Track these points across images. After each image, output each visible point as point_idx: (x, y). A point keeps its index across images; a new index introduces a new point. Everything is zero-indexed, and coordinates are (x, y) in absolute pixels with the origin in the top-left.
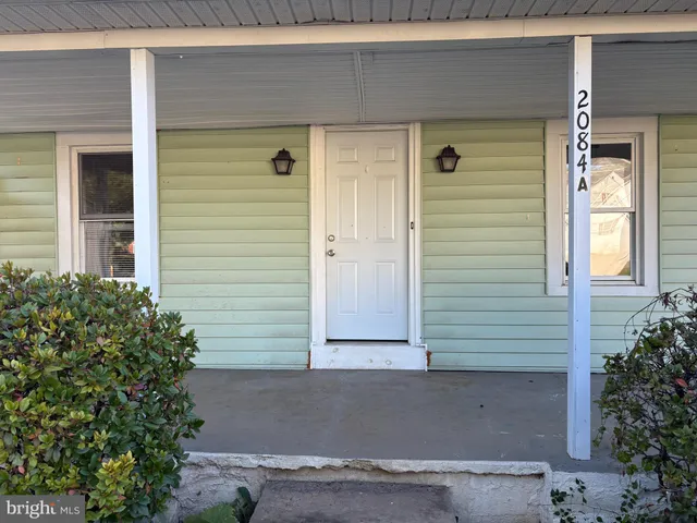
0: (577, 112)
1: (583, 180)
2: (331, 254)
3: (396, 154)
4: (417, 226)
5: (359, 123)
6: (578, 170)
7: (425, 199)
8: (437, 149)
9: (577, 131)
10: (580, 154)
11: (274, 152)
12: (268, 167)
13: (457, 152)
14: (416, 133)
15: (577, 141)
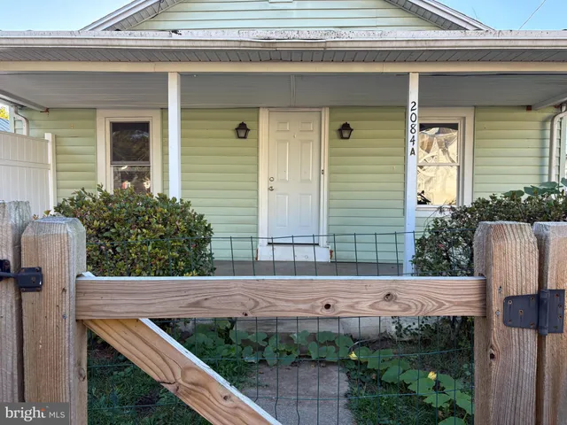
0: (410, 113)
1: (413, 149)
2: (271, 189)
3: (313, 126)
4: (326, 172)
5: (290, 107)
6: (410, 144)
7: (331, 155)
8: (338, 125)
9: (410, 123)
10: (412, 135)
11: (236, 124)
12: (233, 133)
13: (351, 127)
14: (326, 114)
15: (410, 128)
